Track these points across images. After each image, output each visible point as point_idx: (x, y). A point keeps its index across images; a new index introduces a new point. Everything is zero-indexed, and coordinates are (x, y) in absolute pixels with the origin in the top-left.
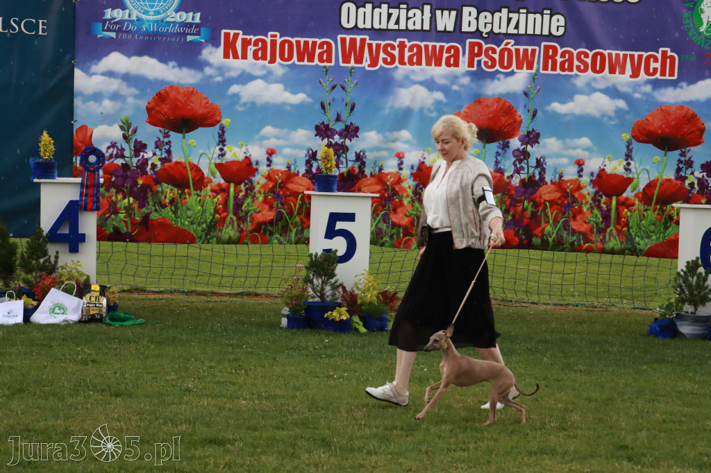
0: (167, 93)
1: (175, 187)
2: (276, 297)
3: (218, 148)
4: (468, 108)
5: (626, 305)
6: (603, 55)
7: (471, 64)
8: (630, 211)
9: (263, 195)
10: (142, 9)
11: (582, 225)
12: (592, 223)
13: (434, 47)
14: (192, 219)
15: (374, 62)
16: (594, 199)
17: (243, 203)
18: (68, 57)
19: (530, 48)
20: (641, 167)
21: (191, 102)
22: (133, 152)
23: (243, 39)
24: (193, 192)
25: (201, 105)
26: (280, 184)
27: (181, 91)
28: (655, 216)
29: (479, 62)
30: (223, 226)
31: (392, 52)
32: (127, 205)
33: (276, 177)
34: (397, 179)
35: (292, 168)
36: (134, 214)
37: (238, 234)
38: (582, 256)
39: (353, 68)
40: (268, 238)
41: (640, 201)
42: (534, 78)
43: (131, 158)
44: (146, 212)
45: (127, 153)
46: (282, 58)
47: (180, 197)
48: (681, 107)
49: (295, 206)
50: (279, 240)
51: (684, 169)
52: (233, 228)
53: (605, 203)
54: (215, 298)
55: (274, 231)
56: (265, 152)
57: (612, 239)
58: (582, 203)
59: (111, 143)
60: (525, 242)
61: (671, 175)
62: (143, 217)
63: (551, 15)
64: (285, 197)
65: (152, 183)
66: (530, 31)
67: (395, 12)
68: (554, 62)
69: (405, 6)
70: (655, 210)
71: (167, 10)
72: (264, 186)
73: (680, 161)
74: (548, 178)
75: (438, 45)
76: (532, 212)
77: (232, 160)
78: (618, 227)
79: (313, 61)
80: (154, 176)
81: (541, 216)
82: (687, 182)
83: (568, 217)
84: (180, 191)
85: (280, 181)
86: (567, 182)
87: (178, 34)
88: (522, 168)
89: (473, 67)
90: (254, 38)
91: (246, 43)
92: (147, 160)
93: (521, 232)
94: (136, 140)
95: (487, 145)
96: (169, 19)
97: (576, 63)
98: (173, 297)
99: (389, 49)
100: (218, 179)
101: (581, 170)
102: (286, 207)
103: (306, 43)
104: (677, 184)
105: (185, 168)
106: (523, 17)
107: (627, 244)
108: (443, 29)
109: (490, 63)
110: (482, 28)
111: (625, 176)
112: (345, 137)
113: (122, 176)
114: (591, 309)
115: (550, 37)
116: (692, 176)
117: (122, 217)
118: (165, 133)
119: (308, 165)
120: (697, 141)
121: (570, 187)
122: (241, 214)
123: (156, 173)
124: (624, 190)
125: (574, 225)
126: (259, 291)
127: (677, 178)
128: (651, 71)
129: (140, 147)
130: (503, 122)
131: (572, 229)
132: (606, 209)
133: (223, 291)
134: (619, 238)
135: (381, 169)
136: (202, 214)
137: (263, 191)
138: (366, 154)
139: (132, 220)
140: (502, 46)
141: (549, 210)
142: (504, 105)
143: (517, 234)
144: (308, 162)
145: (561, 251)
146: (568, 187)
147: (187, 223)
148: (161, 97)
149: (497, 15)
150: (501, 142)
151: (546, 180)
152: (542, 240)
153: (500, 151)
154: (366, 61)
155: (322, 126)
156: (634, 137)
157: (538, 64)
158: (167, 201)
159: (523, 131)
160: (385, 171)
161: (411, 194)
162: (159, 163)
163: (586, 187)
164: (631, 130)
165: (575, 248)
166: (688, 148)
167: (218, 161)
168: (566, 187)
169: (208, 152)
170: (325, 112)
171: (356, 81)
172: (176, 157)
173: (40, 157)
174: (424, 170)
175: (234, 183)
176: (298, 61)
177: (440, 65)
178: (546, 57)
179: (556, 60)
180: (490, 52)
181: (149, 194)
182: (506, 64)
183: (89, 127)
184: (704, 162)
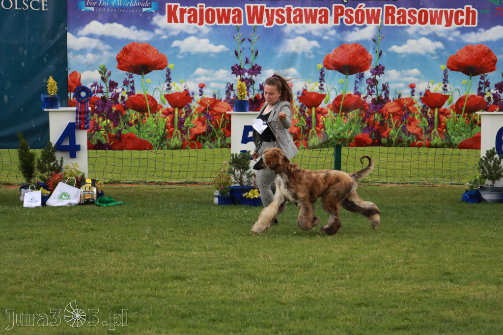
0: (131, 48)
1: (138, 111)
2: (208, 184)
3: (166, 84)
4: (335, 51)
5: (446, 182)
6: (426, 12)
7: (336, 21)
8: (448, 118)
9: (198, 115)
11: (415, 129)
12: (422, 127)
13: (311, 10)
14: (150, 133)
15: (270, 23)
16: (423, 111)
17: (184, 121)
18: (62, 25)
19: (376, 9)
20: (454, 88)
21: (147, 53)
22: (108, 89)
23: (181, 10)
24: (150, 115)
25: (153, 55)
26: (209, 107)
27: (140, 46)
28: (465, 120)
29: (342, 19)
30: (171, 137)
31: (282, 14)
32: (105, 125)
33: (206, 102)
35: (217, 96)
36: (111, 131)
37: (181, 143)
38: (415, 149)
39: (256, 26)
40: (202, 145)
41: (454, 111)
42: (379, 30)
43: (107, 93)
44: (119, 129)
45: (104, 90)
46: (208, 21)
47: (142, 118)
48: (480, 46)
49: (220, 122)
50: (209, 146)
51: (483, 88)
52: (178, 138)
53: (430, 113)
54: (167, 186)
55: (206, 139)
56: (198, 86)
57: (436, 138)
58: (414, 114)
59: (94, 83)
60: (377, 141)
61: (474, 92)
62: (117, 133)
64: (213, 116)
65: (122, 109)
70: (464, 117)
72: (198, 109)
73: (480, 83)
74: (391, 97)
75: (313, 9)
76: (381, 121)
77: (176, 92)
78: (440, 129)
79: (229, 23)
80: (124, 105)
81: (387, 123)
82: (486, 97)
83: (405, 124)
84: (141, 115)
85: (209, 105)
86: (404, 99)
87: (136, 7)
88: (373, 91)
89: (338, 23)
90: (188, 8)
91: (182, 12)
92: (118, 94)
93: (373, 135)
94: (110, 80)
95: (350, 77)
97: (408, 18)
98: (139, 186)
99: (280, 12)
100: (167, 106)
101: (413, 91)
102: (214, 123)
103: (224, 10)
104: (478, 99)
105: (144, 98)
107: (446, 140)
109: (349, 20)
111: (443, 94)
112: (252, 74)
113: (102, 105)
114: (422, 185)
116: (489, 92)
117: (103, 133)
118: (130, 75)
119: (228, 94)
120: (492, 69)
121: (406, 103)
122: (183, 129)
123: (124, 102)
124: (443, 104)
125: (409, 129)
126: (197, 180)
127: (479, 95)
128: (459, 22)
129: (113, 85)
130: (359, 60)
131: (408, 132)
132: (431, 117)
133: (172, 181)
134: (440, 137)
136: (157, 130)
137: (197, 113)
139: (109, 135)
140: (357, 8)
141: (392, 119)
142: (360, 48)
143: (370, 136)
144: (227, 92)
145: (401, 147)
147: (146, 136)
148: (126, 51)
150: (358, 74)
151: (389, 99)
152: (388, 140)
153: (358, 80)
154: (265, 21)
155: (236, 67)
156: (448, 67)
157: (382, 20)
158: (133, 121)
159: (373, 66)
161: (298, 111)
162: (126, 96)
163: (417, 102)
164: (447, 62)
165: (411, 145)
166: (486, 74)
167: (166, 93)
168: (403, 103)
169: (159, 87)
170: (238, 57)
171: (258, 36)
172: (138, 91)
173: (48, 94)
174: (306, 94)
175: (178, 107)
176: (219, 22)
177: (315, 22)
178: (388, 14)
179: (394, 17)
180: (349, 12)
181: (120, 117)
182: (360, 20)
183: (78, 72)
184: (497, 83)
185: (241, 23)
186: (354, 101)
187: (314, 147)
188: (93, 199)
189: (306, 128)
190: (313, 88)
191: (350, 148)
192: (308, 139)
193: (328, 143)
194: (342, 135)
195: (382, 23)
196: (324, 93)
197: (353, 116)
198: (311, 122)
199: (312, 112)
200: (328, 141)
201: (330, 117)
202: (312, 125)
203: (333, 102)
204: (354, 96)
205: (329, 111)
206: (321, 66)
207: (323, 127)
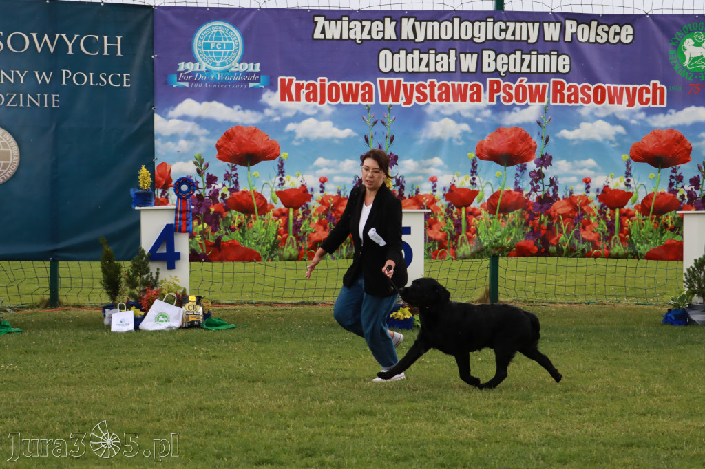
0: (233, 132)
1: (242, 212)
3: (278, 178)
4: (490, 137)
5: (632, 303)
6: (603, 89)
7: (491, 99)
8: (631, 221)
9: (318, 218)
10: (210, 61)
11: (591, 234)
12: (599, 232)
13: (460, 85)
14: (258, 240)
15: (409, 100)
16: (600, 212)
17: (301, 225)
18: (149, 104)
19: (541, 84)
20: (640, 183)
21: (254, 139)
22: (205, 184)
23: (296, 84)
24: (258, 217)
25: (262, 141)
26: (332, 207)
27: (246, 130)
28: (653, 224)
29: (498, 97)
30: (284, 245)
31: (424, 91)
32: (201, 230)
33: (329, 201)
34: (431, 200)
35: (342, 193)
36: (208, 238)
37: (297, 252)
38: (591, 261)
39: (391, 106)
41: (640, 212)
42: (545, 110)
43: (204, 189)
44: (218, 235)
45: (200, 185)
46: (330, 99)
47: (247, 222)
48: (671, 131)
51: (675, 183)
52: (293, 247)
53: (609, 215)
54: (279, 307)
56: (318, 180)
57: (617, 246)
58: (590, 215)
60: (543, 250)
61: (665, 189)
62: (216, 240)
63: (558, 56)
65: (223, 210)
66: (541, 70)
67: (425, 57)
68: (562, 95)
69: (434, 52)
70: (652, 219)
71: (231, 61)
72: (318, 210)
73: (672, 177)
74: (560, 195)
75: (463, 84)
76: (548, 224)
77: (290, 188)
78: (622, 235)
79: (357, 101)
80: (225, 204)
81: (555, 227)
82: (679, 195)
83: (579, 228)
84: (246, 217)
85: (331, 205)
86: (577, 197)
87: (241, 82)
88: (538, 187)
89: (493, 101)
90: (306, 83)
91: (299, 87)
92: (218, 191)
93: (539, 242)
94: (208, 173)
95: (508, 168)
96: (233, 69)
97: (581, 95)
98: (244, 307)
99: (421, 88)
100: (279, 205)
101: (589, 187)
103: (350, 86)
104: (670, 197)
105: (250, 196)
106: (534, 58)
107: (629, 249)
108: (467, 70)
109: (507, 98)
110: (499, 68)
111: (626, 191)
113: (198, 205)
114: (601, 306)
115: (558, 74)
116: (682, 189)
117: (198, 240)
118: (232, 167)
120: (686, 160)
121: (579, 202)
122: (300, 235)
123: (225, 201)
124: (626, 203)
125: (584, 234)
126: (316, 300)
127: (670, 192)
128: (644, 101)
129: (211, 180)
130: (521, 148)
131: (583, 238)
132: (610, 220)
133: (285, 301)
134: (623, 245)
135: (417, 192)
136: (266, 236)
137: (317, 214)
138: (405, 179)
139: (206, 242)
140: (517, 83)
141: (562, 223)
142: (521, 133)
143: (535, 244)
145: (574, 257)
146: (578, 202)
147: (253, 243)
148: (228, 136)
149: (512, 57)
150: (519, 165)
152: (558, 248)
153: (519, 173)
154: (402, 99)
156: (632, 157)
157: (548, 97)
158: (236, 225)
159: (538, 155)
160: (421, 193)
161: (444, 212)
162: (228, 193)
163: (592, 201)
164: (629, 151)
165: (586, 254)
166: (678, 166)
167: (279, 190)
168: (575, 202)
169: (269, 182)
170: (368, 144)
171: (394, 117)
172: (243, 187)
173: (139, 188)
174: (455, 191)
175: (293, 207)
176: (344, 101)
177: (465, 101)
178: (555, 92)
179: (563, 94)
180: (507, 88)
181: (221, 220)
182: (521, 98)
183: (168, 164)
184: (692, 177)
185: (372, 101)
186: (514, 199)
187: (465, 258)
188: (199, 322)
189: (455, 233)
190: (463, 183)
191: (510, 259)
192: (457, 247)
193: (482, 253)
194: (500, 241)
195: (549, 102)
196: (476, 189)
197: (514, 219)
198: (461, 226)
199: (461, 213)
200: (483, 250)
201: (484, 220)
202: (461, 229)
203: (488, 200)
204: (515, 193)
205: (483, 212)
206: (472, 155)
207: (476, 231)
